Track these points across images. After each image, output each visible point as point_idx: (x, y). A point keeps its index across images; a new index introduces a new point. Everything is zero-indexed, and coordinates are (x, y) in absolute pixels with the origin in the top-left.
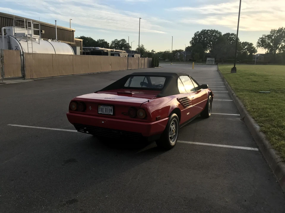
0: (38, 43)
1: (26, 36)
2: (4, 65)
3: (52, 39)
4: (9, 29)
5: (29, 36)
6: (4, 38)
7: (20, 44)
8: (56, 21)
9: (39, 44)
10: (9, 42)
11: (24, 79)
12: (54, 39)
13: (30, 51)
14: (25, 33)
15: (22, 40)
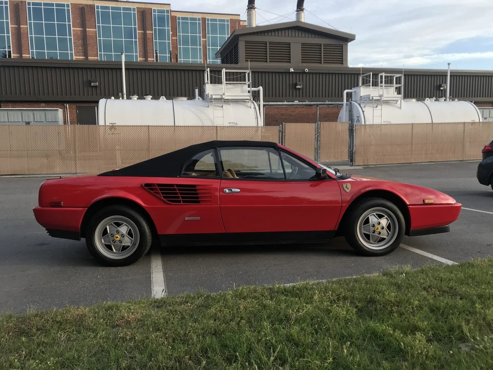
0: (398, 107)
1: (371, 98)
2: (320, 144)
3: (436, 97)
4: (355, 92)
5: (378, 98)
6: (347, 105)
7: (363, 112)
8: (449, 64)
9: (400, 108)
10: (351, 112)
11: (352, 165)
12: (442, 97)
13: (377, 121)
14: (370, 95)
15: (367, 105)
